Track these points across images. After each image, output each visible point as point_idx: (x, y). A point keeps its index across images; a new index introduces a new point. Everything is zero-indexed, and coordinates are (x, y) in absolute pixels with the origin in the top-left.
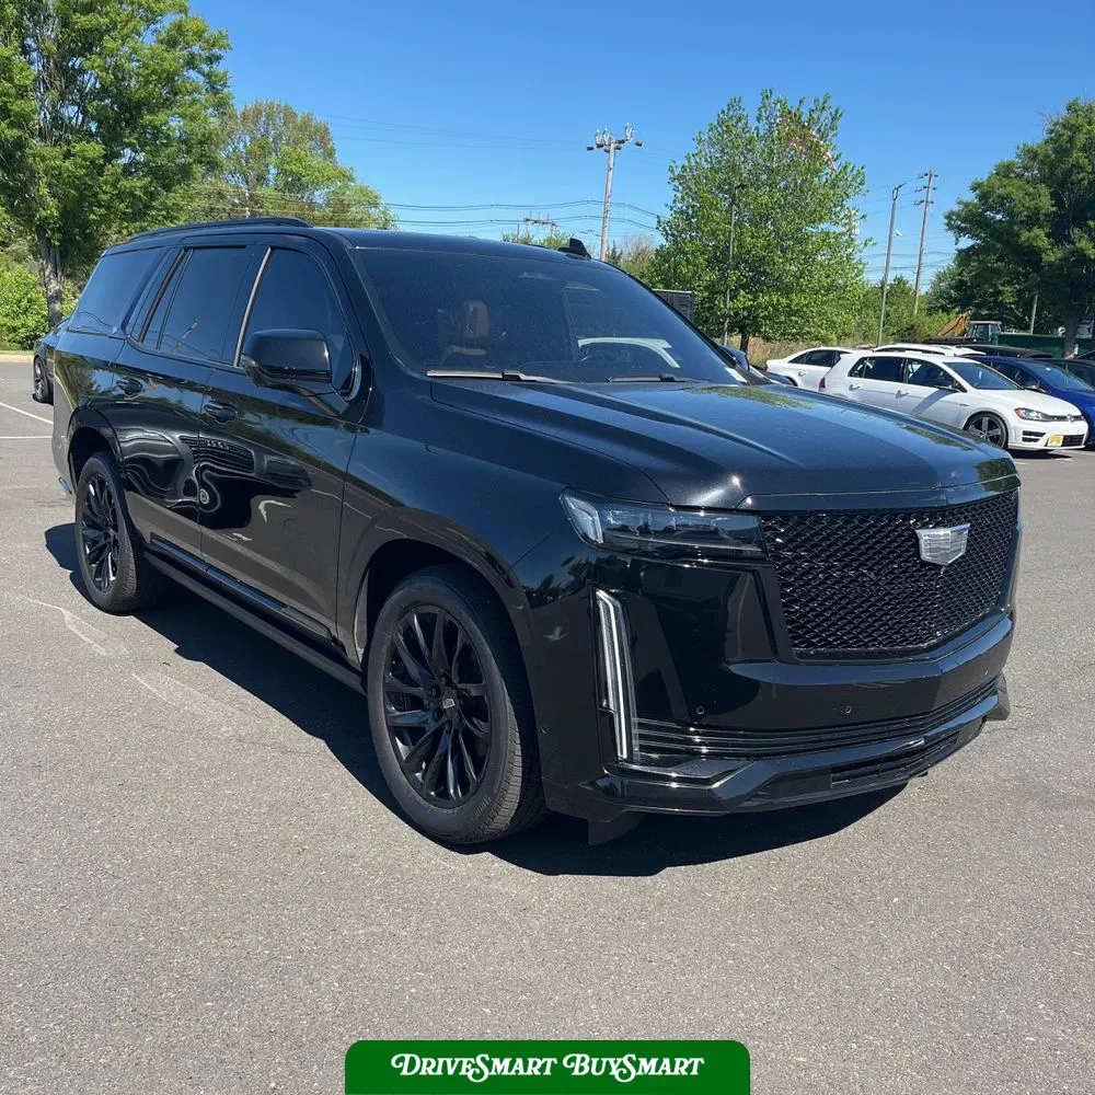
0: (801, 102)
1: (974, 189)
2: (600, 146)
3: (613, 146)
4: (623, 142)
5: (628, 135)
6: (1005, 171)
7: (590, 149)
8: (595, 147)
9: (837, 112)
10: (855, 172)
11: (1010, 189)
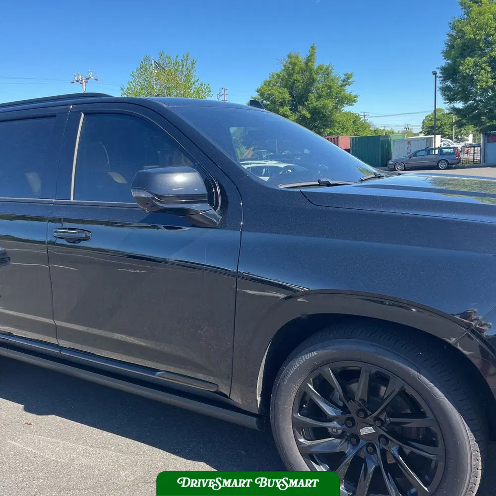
0: (177, 57)
1: (258, 91)
2: (77, 81)
3: (83, 81)
4: (89, 79)
5: (91, 75)
6: (268, 84)
7: (73, 83)
8: (75, 82)
9: (193, 60)
10: (205, 87)
11: (273, 91)
